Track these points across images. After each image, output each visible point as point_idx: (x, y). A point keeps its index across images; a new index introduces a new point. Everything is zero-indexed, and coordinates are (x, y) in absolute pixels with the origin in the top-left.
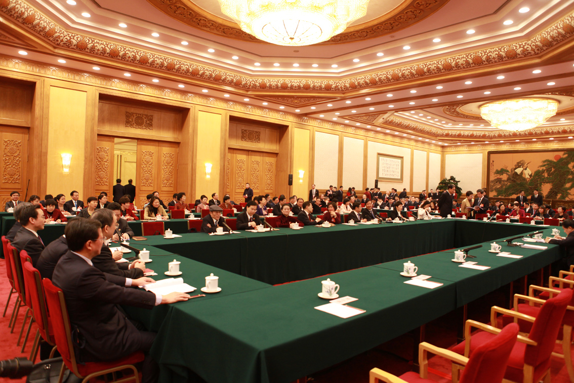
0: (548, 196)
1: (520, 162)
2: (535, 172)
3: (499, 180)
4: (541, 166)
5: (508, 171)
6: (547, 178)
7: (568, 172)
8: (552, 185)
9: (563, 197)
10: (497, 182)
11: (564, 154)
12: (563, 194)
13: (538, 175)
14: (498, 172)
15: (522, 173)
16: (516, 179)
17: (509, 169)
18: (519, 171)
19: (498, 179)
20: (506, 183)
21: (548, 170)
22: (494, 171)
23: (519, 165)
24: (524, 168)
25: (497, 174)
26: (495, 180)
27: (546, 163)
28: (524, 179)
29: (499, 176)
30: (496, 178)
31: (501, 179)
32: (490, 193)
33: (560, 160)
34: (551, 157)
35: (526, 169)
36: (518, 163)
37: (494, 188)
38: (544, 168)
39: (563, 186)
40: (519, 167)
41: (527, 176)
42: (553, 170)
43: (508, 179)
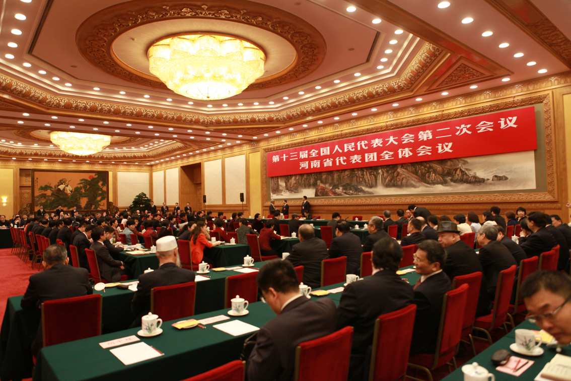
0: (85, 208)
1: (63, 179)
2: (75, 189)
3: (44, 196)
4: (79, 184)
5: (51, 188)
6: (84, 193)
7: (99, 188)
8: (88, 199)
9: (96, 207)
10: (41, 198)
11: (95, 175)
12: (96, 205)
13: (77, 191)
14: (42, 188)
15: (64, 189)
16: (59, 193)
17: (53, 186)
18: (61, 187)
19: (42, 194)
20: (50, 198)
21: (85, 187)
22: (39, 187)
23: (61, 182)
24: (66, 185)
25: (41, 190)
26: (40, 195)
27: (83, 182)
28: (67, 194)
29: (43, 192)
30: (41, 193)
31: (45, 194)
32: (35, 207)
33: (93, 179)
34: (86, 176)
35: (67, 186)
36: (61, 181)
37: (39, 202)
38: (82, 185)
39: (95, 199)
40: (62, 184)
41: (69, 192)
42: (88, 187)
43: (53, 194)
